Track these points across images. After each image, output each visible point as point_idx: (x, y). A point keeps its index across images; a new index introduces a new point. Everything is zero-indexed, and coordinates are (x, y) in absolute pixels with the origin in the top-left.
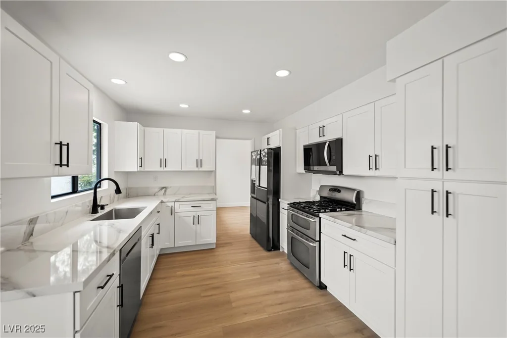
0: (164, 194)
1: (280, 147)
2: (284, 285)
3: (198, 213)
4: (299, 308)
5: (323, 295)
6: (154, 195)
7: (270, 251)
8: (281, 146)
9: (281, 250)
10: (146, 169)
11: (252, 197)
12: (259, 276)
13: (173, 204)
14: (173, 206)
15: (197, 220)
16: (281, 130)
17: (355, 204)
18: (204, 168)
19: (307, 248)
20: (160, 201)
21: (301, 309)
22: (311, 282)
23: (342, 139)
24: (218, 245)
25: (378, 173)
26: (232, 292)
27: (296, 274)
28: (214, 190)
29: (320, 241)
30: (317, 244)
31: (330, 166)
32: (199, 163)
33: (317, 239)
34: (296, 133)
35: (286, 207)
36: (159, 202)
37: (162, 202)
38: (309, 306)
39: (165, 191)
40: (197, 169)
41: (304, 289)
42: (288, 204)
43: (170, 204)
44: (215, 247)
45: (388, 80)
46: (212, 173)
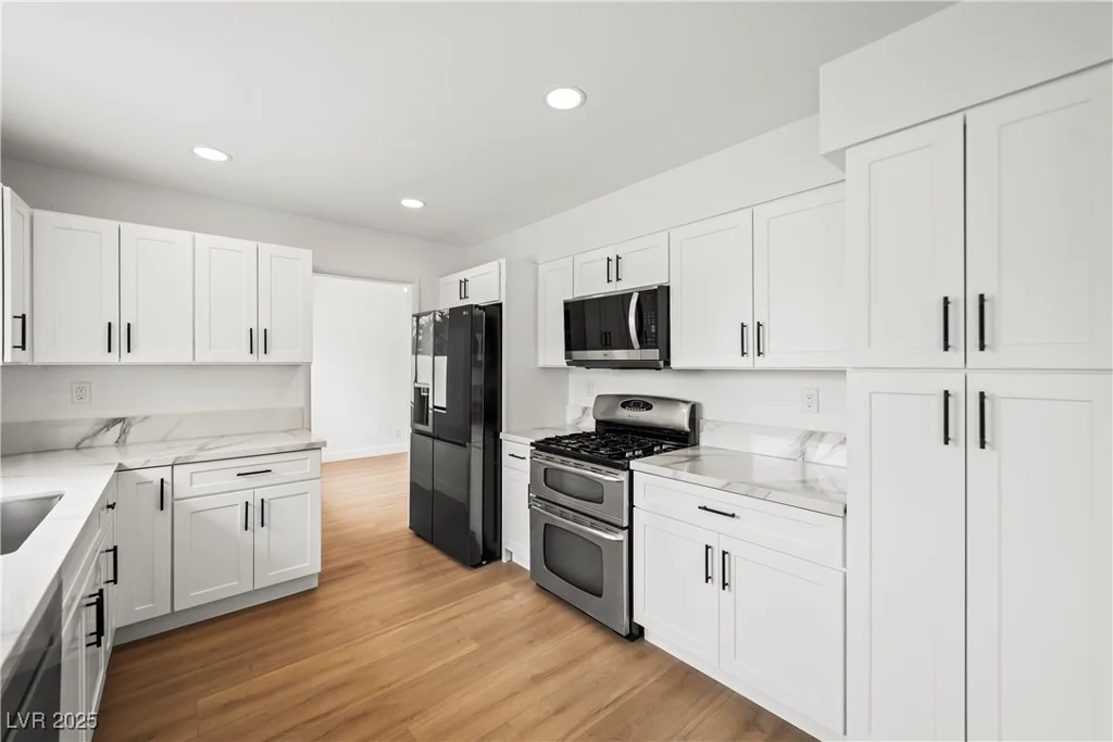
0: (120, 442)
1: (500, 305)
2: (546, 653)
3: (260, 494)
4: (607, 707)
5: (642, 656)
6: (77, 448)
7: (476, 566)
8: (503, 300)
9: (504, 560)
10: (41, 359)
11: (416, 432)
12: (474, 646)
13: (165, 473)
14: (168, 479)
15: (257, 515)
16: (503, 261)
17: (687, 434)
18: (276, 356)
19: (595, 547)
20: (115, 467)
21: (611, 710)
22: (602, 627)
23: (668, 287)
24: (325, 577)
25: (761, 363)
26: (412, 717)
27: (562, 616)
28: (304, 420)
29: (630, 528)
30: (622, 536)
31: (641, 348)
32: (259, 340)
33: (626, 524)
34: (537, 271)
35: (526, 451)
36: (109, 472)
37: (121, 469)
38: (626, 693)
39: (124, 432)
40: (251, 359)
41: (595, 650)
42: (532, 444)
43: (154, 476)
44: (316, 584)
45: (823, 153)
46: (299, 370)
